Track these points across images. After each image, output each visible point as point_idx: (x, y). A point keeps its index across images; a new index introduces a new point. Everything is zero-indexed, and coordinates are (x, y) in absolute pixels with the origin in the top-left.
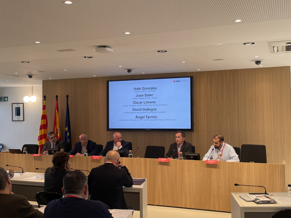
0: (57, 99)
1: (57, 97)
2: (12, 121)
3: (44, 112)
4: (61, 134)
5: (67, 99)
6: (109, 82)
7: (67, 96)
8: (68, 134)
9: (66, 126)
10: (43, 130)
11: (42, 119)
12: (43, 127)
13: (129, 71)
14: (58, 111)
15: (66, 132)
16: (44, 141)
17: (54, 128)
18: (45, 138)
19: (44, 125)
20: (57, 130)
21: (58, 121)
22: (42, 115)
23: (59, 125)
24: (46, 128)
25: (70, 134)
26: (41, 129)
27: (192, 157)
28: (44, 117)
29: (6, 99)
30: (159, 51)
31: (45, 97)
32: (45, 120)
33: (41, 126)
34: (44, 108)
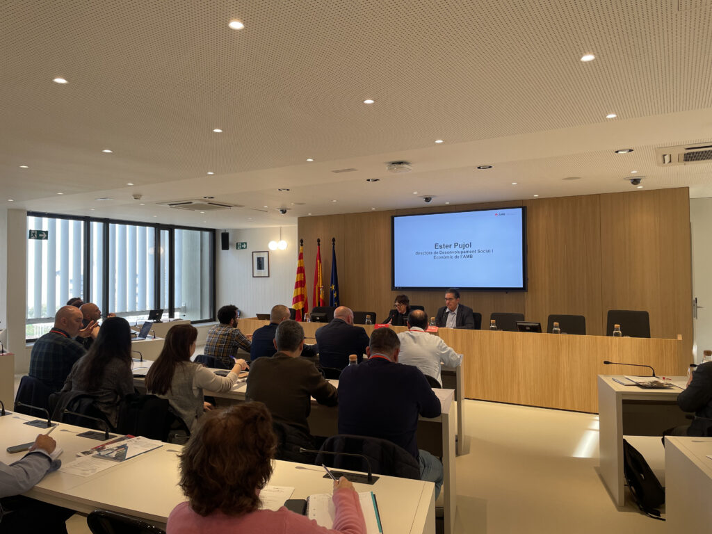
0: (319, 245)
1: (319, 241)
2: (253, 277)
3: (300, 263)
4: (325, 295)
5: (334, 244)
6: (395, 218)
7: (334, 240)
8: (335, 295)
9: (332, 283)
10: (299, 289)
11: (298, 273)
12: (300, 284)
13: (428, 200)
14: (320, 262)
15: (332, 293)
16: (300, 305)
17: (315, 285)
18: (302, 300)
19: (301, 281)
20: (319, 288)
21: (320, 276)
22: (298, 268)
23: (322, 282)
24: (304, 286)
25: (338, 294)
26: (297, 287)
27: (529, 328)
28: (301, 270)
29: (245, 246)
30: (479, 168)
31: (301, 242)
32: (302, 274)
33: (297, 283)
34: (301, 257)
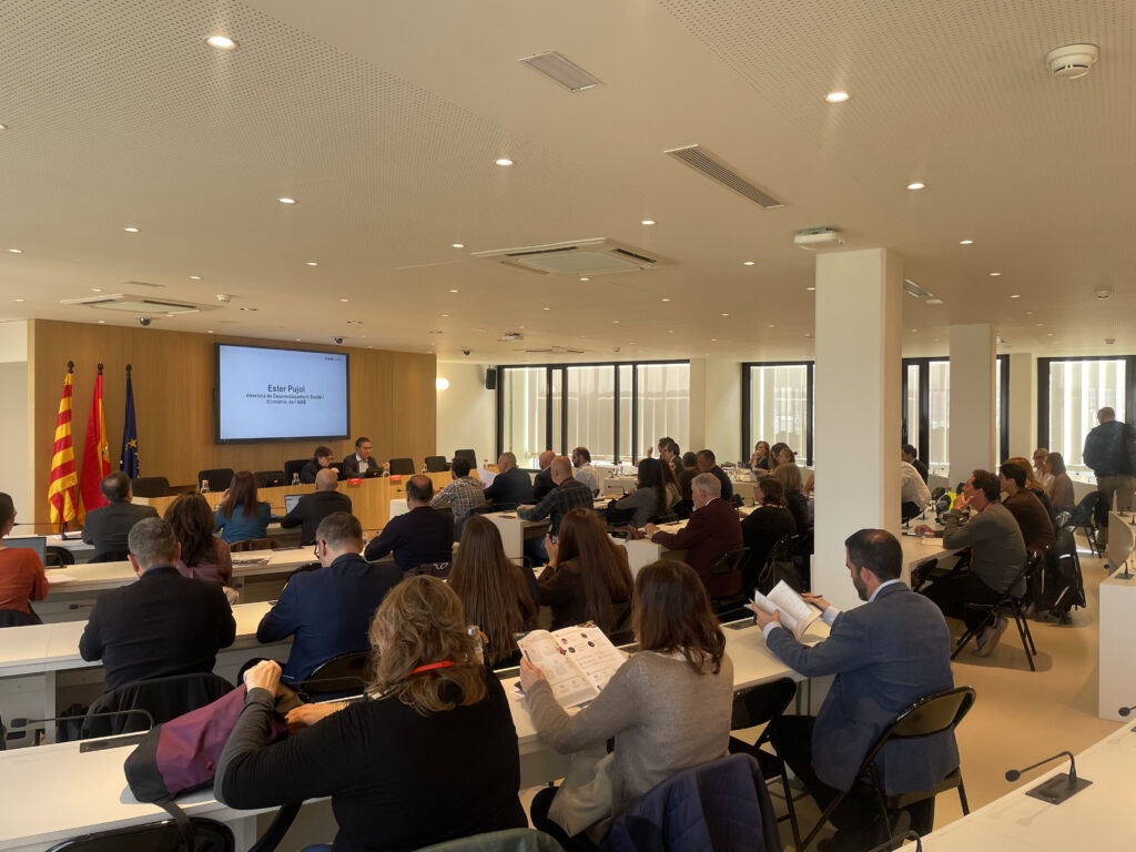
0: (100, 373)
1: (100, 367)
3: (66, 404)
5: (129, 375)
6: (221, 347)
7: (129, 368)
8: (137, 455)
15: (131, 452)
22: (64, 412)
31: (70, 366)
34: (66, 392)
